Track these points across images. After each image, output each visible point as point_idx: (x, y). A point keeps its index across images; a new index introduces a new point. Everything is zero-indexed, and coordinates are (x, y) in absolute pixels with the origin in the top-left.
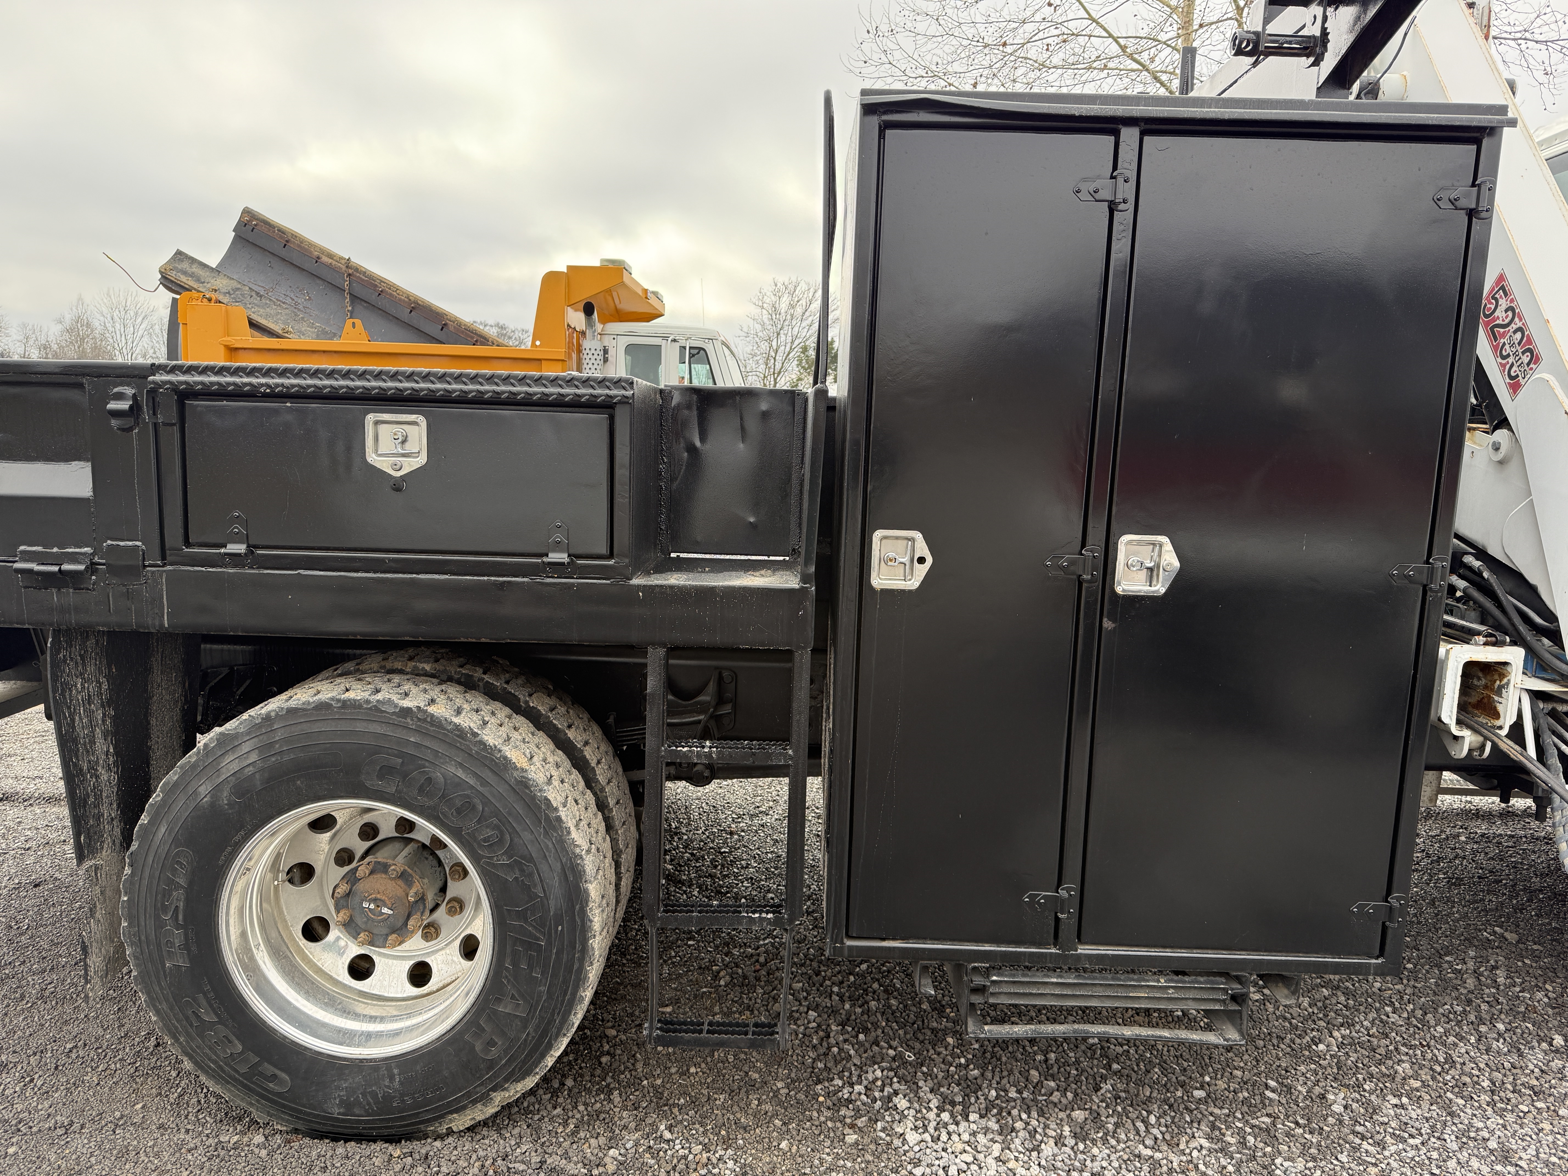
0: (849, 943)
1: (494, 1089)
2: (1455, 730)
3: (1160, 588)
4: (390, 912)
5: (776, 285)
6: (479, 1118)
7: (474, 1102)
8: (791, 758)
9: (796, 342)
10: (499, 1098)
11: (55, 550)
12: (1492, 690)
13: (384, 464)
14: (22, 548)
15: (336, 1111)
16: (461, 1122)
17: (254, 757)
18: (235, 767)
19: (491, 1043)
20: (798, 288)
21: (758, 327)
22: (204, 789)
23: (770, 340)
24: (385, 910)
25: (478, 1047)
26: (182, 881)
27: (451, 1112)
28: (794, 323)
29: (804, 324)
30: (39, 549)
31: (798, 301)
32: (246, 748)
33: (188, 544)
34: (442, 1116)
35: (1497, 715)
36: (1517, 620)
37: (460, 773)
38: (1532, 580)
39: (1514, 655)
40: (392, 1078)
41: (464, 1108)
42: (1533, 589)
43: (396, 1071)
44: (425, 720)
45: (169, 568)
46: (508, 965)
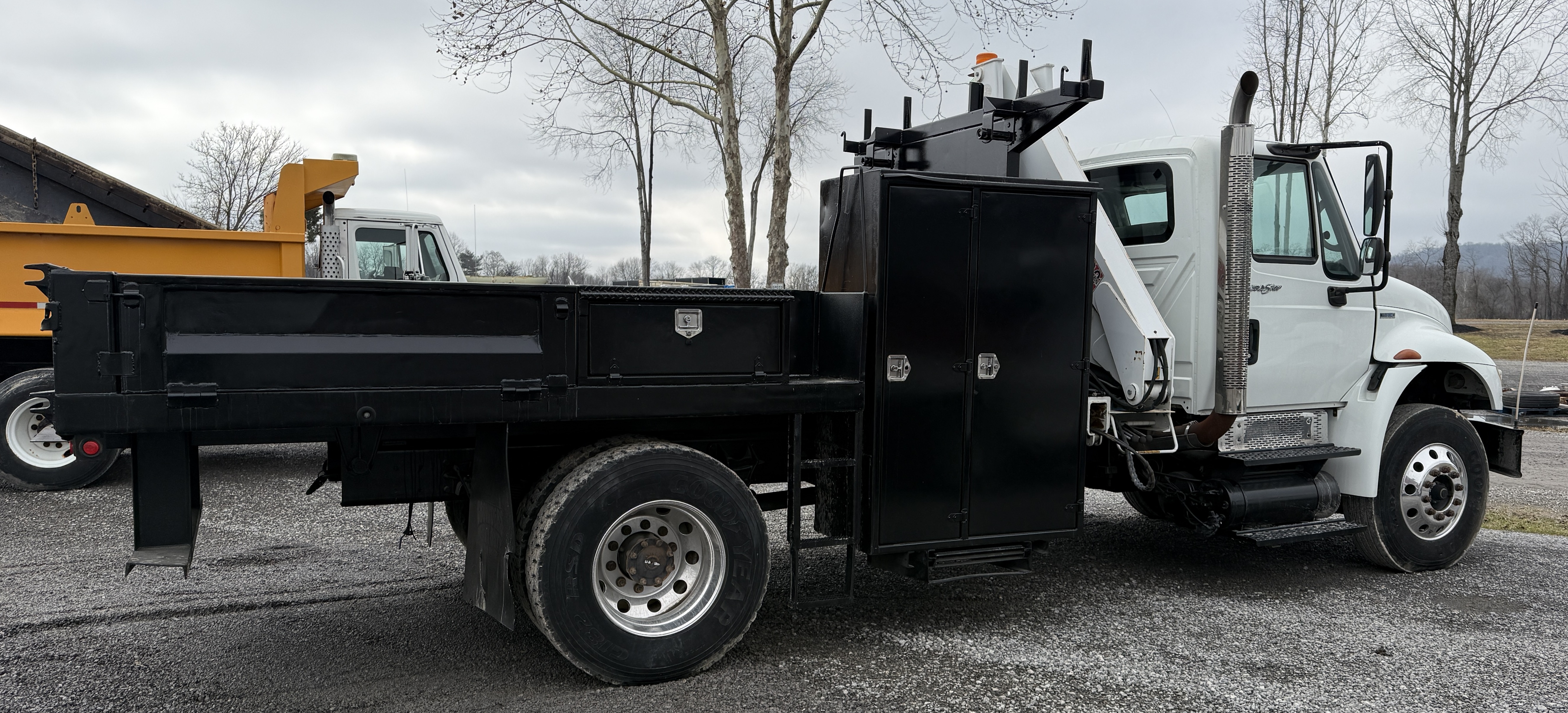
0: (880, 547)
1: (725, 643)
2: (1090, 434)
3: (993, 376)
4: (658, 564)
5: (224, 129)
6: (716, 661)
7: (715, 651)
8: (855, 463)
9: (255, 195)
10: (726, 648)
11: (522, 380)
12: (1099, 416)
13: (682, 332)
14: (504, 380)
15: (651, 665)
16: (707, 664)
17: (617, 482)
18: (607, 487)
19: (727, 617)
20: (254, 135)
21: (204, 177)
22: (591, 501)
23: (219, 192)
24: (656, 564)
25: (720, 620)
26: (578, 551)
27: (704, 659)
28: (250, 173)
29: (263, 175)
30: (514, 380)
31: (254, 149)
32: (611, 478)
33: (590, 375)
34: (700, 662)
35: (1103, 426)
36: (1103, 386)
37: (714, 481)
38: (1107, 369)
39: (1107, 400)
40: (678, 643)
41: (711, 655)
42: (1108, 374)
43: (680, 640)
44: (695, 457)
45: (579, 387)
46: (734, 575)
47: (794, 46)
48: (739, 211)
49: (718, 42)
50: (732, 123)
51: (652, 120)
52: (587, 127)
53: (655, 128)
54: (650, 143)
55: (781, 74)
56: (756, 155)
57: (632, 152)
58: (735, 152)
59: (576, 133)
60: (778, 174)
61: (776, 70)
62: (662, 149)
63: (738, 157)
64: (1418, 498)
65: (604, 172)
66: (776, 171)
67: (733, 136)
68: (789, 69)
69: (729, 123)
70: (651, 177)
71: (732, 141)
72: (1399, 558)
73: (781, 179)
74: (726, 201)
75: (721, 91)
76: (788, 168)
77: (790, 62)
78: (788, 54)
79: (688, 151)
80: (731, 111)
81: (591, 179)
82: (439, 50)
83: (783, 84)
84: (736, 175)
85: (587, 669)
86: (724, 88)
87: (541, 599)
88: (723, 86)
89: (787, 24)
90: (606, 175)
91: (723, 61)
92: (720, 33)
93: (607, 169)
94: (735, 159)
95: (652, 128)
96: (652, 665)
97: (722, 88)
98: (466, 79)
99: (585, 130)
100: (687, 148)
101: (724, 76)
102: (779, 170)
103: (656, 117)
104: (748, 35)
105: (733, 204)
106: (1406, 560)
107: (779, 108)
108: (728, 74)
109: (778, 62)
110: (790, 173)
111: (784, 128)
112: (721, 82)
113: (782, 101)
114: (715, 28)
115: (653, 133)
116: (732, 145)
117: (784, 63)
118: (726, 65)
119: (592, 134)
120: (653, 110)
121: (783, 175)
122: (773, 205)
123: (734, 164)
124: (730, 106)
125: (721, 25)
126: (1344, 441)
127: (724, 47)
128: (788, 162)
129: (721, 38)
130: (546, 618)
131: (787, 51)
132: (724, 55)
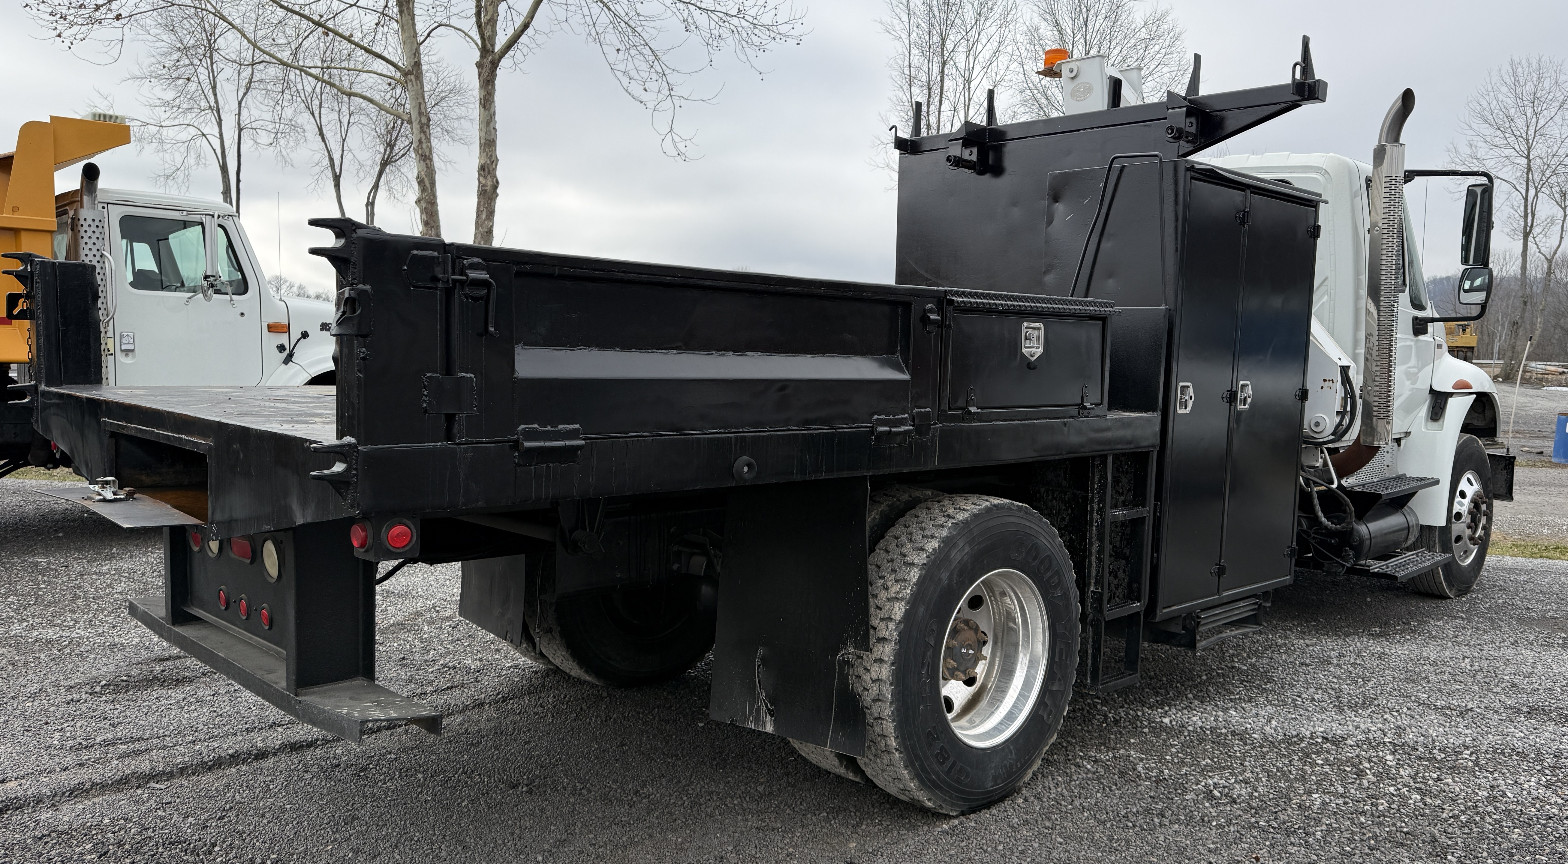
0: (1163, 611)
3: (1247, 407)
4: (973, 652)
8: (1148, 512)
11: (891, 417)
13: (1027, 353)
14: (876, 417)
24: (971, 652)
25: (1045, 717)
26: (933, 643)
30: (885, 417)
32: (961, 544)
33: (950, 409)
37: (1046, 543)
40: (1011, 752)
43: (1012, 748)
45: (941, 425)
46: (1057, 659)
47: (500, 41)
48: (434, 222)
49: (405, 27)
50: (424, 120)
51: (239, 114)
52: (155, 117)
53: (242, 125)
54: (236, 141)
55: (486, 70)
56: (370, 162)
57: (214, 150)
58: (427, 154)
59: (140, 124)
60: (483, 181)
61: (479, 65)
62: (253, 149)
63: (431, 160)
64: (1464, 525)
65: (179, 172)
66: (481, 179)
67: (426, 135)
68: (495, 65)
69: (420, 121)
70: (238, 181)
71: (423, 140)
72: (1450, 585)
73: (488, 188)
74: (418, 210)
75: (409, 84)
76: (495, 176)
77: (497, 57)
78: (493, 49)
79: (284, 153)
80: (423, 107)
81: (162, 179)
82: (27, 5)
83: (488, 81)
84: (429, 180)
85: (929, 800)
86: (414, 80)
87: (892, 712)
88: (412, 77)
89: (493, 15)
90: (182, 175)
91: (411, 50)
92: (406, 17)
93: (182, 168)
94: (428, 161)
95: (239, 124)
96: (990, 784)
97: (411, 80)
98: (72, 44)
99: (152, 121)
100: (283, 150)
101: (413, 67)
102: (485, 177)
103: (244, 112)
104: (436, 24)
105: (427, 213)
106: (1453, 586)
107: (484, 107)
108: (418, 64)
109: (482, 56)
110: (497, 182)
111: (490, 131)
112: (409, 73)
113: (488, 100)
114: (401, 12)
115: (240, 130)
116: (424, 146)
117: (490, 58)
118: (415, 54)
119: (161, 126)
120: (240, 103)
121: (489, 183)
122: (478, 216)
123: (427, 167)
124: (422, 101)
125: (408, 8)
126: (1414, 470)
127: (412, 34)
128: (495, 169)
129: (408, 23)
130: (896, 738)
131: (493, 45)
132: (412, 43)
